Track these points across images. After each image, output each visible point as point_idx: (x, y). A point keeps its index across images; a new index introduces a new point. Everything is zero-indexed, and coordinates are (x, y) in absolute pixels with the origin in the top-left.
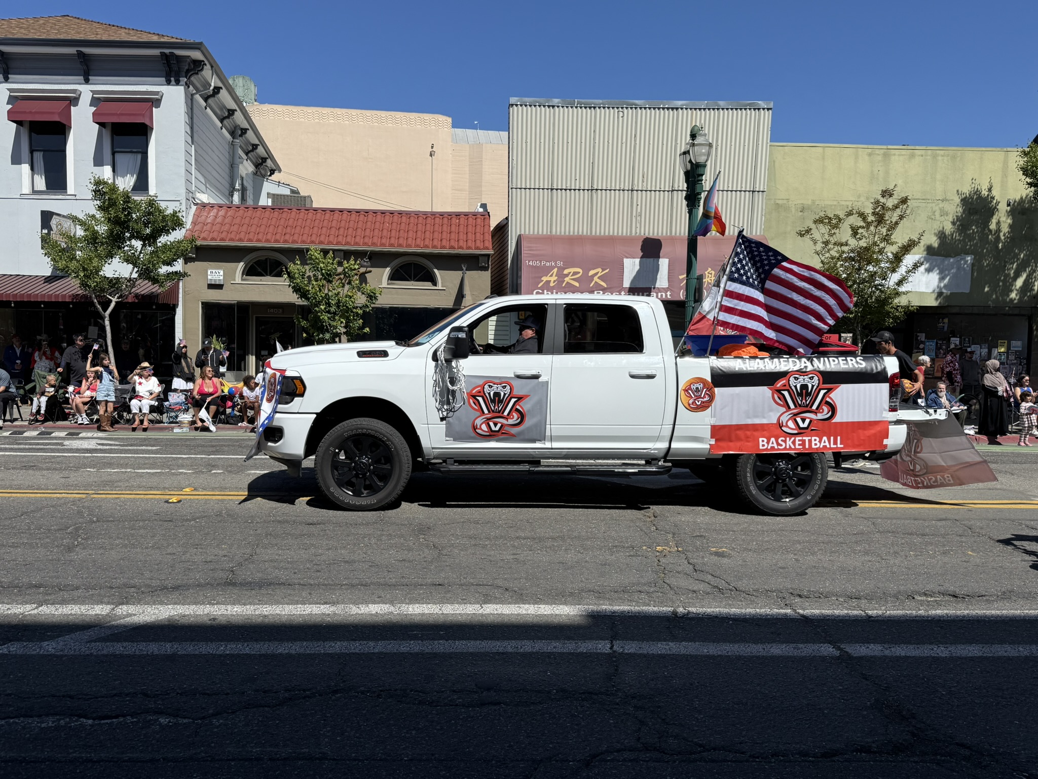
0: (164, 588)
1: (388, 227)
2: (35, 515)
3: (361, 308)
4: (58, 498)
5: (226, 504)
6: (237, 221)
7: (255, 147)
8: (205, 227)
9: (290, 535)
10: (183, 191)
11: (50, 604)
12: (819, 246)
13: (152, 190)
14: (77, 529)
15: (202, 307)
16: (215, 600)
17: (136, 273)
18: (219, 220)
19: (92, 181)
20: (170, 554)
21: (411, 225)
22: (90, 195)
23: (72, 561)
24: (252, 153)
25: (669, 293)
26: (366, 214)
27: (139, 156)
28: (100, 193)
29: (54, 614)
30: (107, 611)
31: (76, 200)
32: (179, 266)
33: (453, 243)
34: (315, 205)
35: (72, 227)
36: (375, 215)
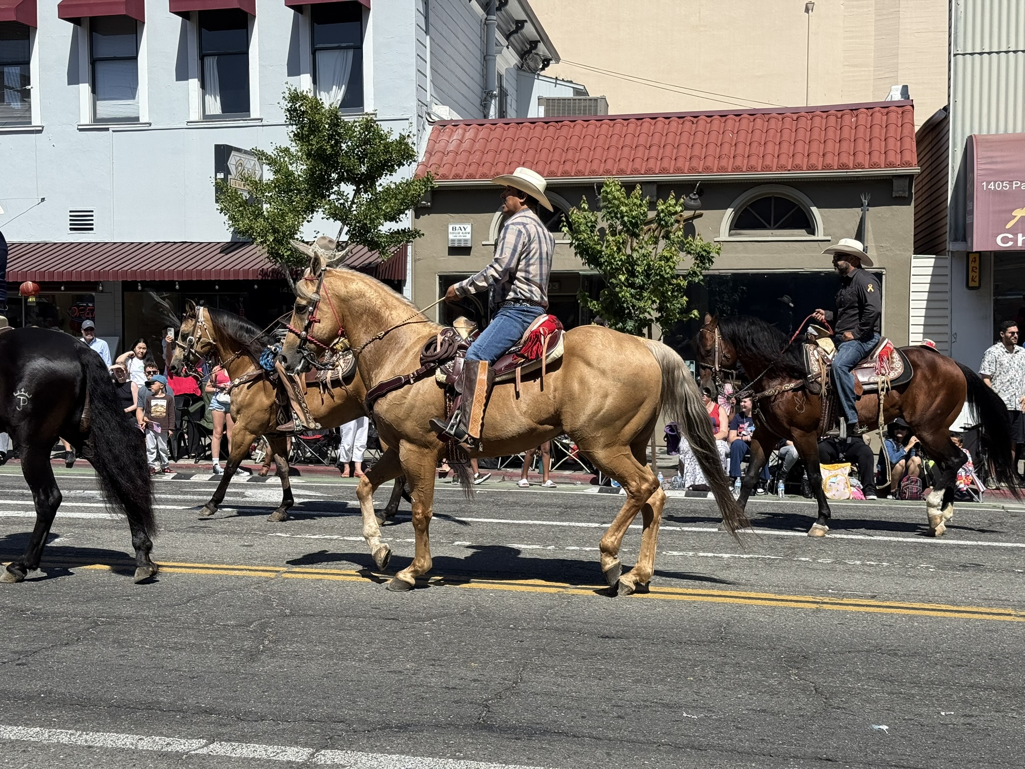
0: (387, 726)
1: (732, 139)
2: (206, 602)
3: (684, 277)
4: (237, 577)
5: (476, 596)
6: (492, 145)
7: (520, 24)
8: (445, 158)
9: (575, 653)
10: (414, 103)
11: (225, 741)
13: (369, 106)
14: (263, 626)
15: (440, 284)
16: (461, 752)
17: (346, 234)
18: (466, 145)
19: (287, 95)
20: (395, 672)
21: (772, 132)
22: (282, 117)
23: (256, 675)
24: (515, 35)
26: (695, 120)
27: (351, 53)
28: (297, 114)
29: (230, 757)
30: (304, 757)
31: (263, 126)
32: (406, 221)
33: (844, 159)
34: (611, 112)
35: (258, 167)
36: (709, 120)
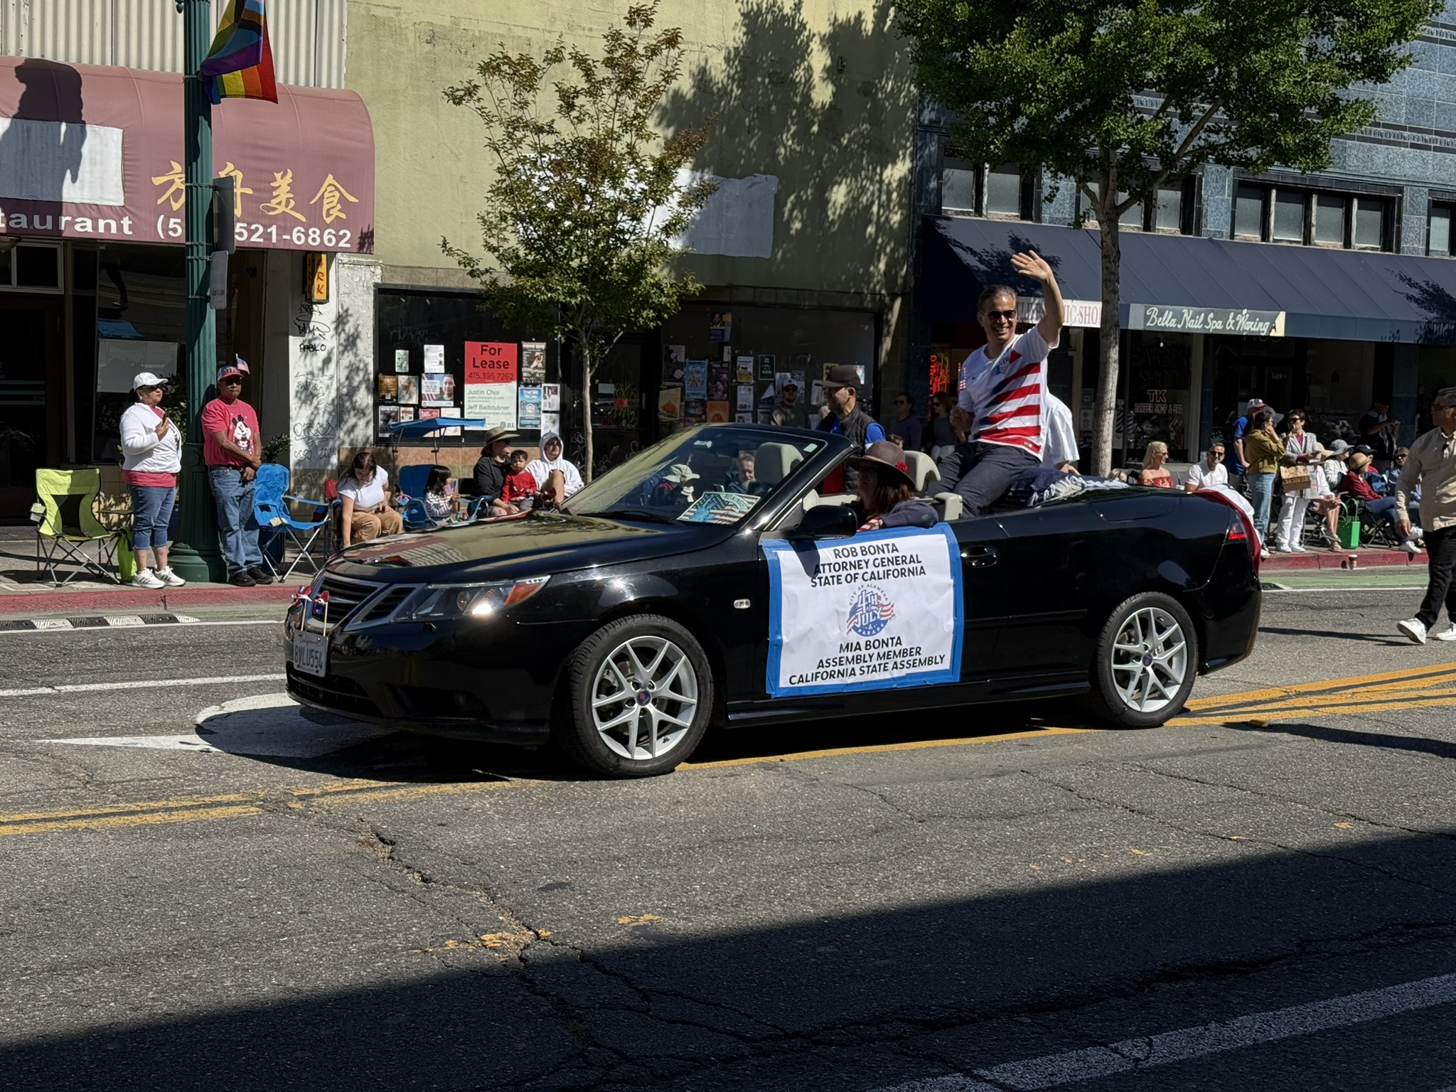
12: (499, 133)
25: (126, 222)
